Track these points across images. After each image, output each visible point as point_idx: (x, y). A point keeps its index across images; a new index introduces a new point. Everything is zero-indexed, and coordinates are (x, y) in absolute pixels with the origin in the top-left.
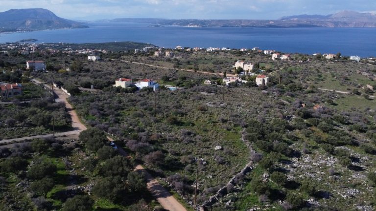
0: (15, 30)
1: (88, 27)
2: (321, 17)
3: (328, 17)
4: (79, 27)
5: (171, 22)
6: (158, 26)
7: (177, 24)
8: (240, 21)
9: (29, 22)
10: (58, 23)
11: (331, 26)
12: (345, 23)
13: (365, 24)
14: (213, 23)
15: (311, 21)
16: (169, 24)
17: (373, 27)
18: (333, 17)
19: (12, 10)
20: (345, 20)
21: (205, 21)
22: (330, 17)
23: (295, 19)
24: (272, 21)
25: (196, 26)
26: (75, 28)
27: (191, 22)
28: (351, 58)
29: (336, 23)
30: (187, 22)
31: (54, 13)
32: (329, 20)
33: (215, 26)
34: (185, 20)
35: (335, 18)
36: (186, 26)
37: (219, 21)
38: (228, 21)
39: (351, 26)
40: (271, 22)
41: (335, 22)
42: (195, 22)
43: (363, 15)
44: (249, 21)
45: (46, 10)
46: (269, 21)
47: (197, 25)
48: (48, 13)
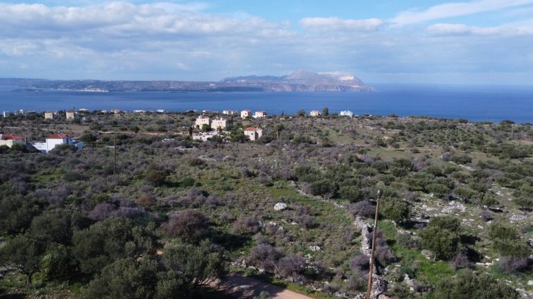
2: (275, 78)
3: (283, 78)
5: (56, 84)
6: (31, 90)
7: (65, 87)
8: (168, 83)
11: (288, 89)
12: (303, 86)
13: (326, 87)
14: (125, 86)
15: (263, 84)
16: (52, 86)
17: (335, 90)
18: (289, 78)
20: (304, 83)
21: (113, 82)
22: (286, 78)
23: (243, 81)
24: (212, 83)
25: (99, 90)
27: (90, 84)
28: (342, 114)
29: (294, 86)
30: (84, 84)
32: (284, 82)
33: (130, 89)
34: (79, 81)
35: (292, 80)
36: (82, 91)
37: (135, 83)
38: (149, 82)
39: (312, 89)
40: (211, 85)
41: (292, 85)
42: (97, 84)
43: (323, 77)
44: (180, 83)
46: (208, 83)
47: (101, 88)
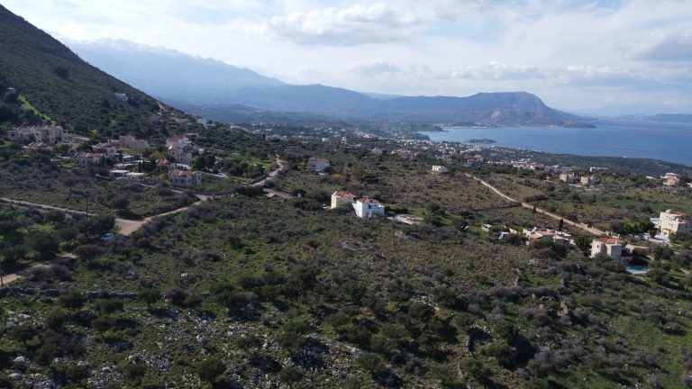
0: (472, 125)
1: (594, 127)
4: (577, 126)
9: (497, 113)
10: (541, 117)
19: (480, 94)
26: (570, 126)
31: (543, 100)
45: (531, 95)
48: (532, 100)
